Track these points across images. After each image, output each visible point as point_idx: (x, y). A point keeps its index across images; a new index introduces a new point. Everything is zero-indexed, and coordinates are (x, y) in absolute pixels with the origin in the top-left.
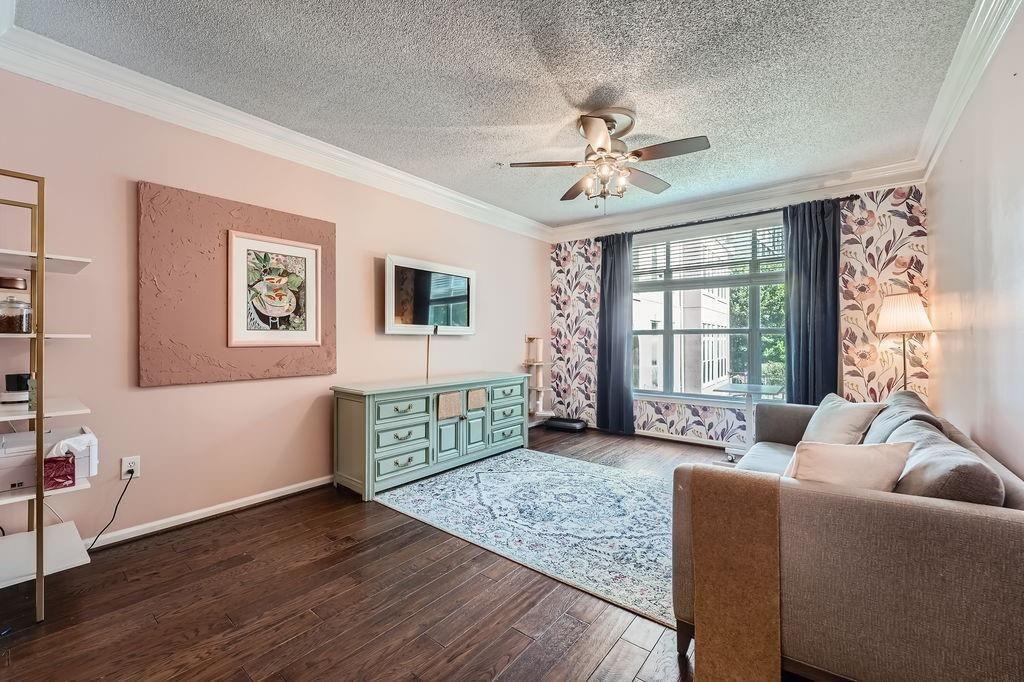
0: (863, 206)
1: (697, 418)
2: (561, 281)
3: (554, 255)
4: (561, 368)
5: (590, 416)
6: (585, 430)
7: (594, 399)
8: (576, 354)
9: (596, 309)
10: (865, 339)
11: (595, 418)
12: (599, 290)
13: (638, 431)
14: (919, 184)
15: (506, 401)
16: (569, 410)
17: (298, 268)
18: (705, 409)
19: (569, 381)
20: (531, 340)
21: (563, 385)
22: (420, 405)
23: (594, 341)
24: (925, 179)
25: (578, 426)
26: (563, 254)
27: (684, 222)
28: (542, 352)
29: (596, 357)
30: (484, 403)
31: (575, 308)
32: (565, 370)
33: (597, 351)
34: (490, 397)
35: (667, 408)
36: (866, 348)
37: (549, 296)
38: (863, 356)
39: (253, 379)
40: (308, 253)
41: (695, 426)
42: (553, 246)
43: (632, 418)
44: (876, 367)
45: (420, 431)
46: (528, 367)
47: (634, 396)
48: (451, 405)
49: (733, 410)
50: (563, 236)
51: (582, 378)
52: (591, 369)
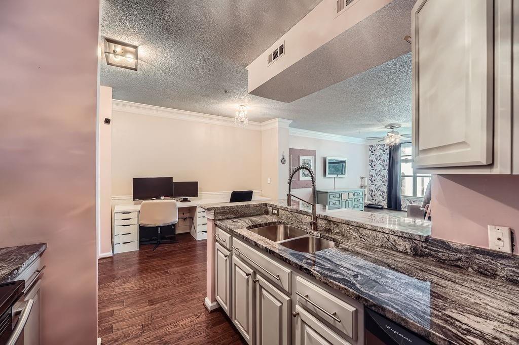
2: (373, 157)
3: (370, 149)
4: (373, 188)
5: (385, 204)
6: (382, 208)
7: (386, 198)
8: (379, 183)
9: (387, 168)
11: (386, 205)
12: (388, 161)
13: (402, 209)
15: (358, 197)
16: (376, 202)
17: (309, 162)
19: (376, 192)
20: (362, 178)
21: (374, 193)
22: (338, 196)
23: (386, 179)
25: (380, 207)
26: (374, 149)
28: (367, 182)
29: (387, 184)
30: (352, 197)
31: (379, 167)
32: (374, 188)
33: (387, 182)
34: (354, 195)
35: (414, 202)
37: (369, 163)
39: (303, 188)
40: (311, 158)
42: (370, 146)
43: (401, 205)
45: (338, 202)
46: (362, 187)
47: (401, 198)
48: (345, 197)
50: (374, 143)
51: (381, 191)
52: (385, 188)
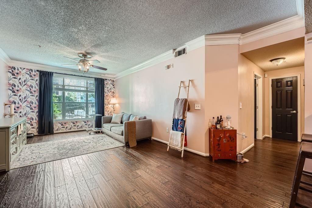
0: (107, 81)
1: (74, 125)
2: (15, 81)
3: (10, 71)
5: (33, 131)
7: (35, 125)
8: (25, 110)
9: (36, 94)
10: (107, 105)
11: (36, 132)
13: (56, 132)
14: (114, 80)
18: (76, 122)
24: (115, 79)
26: (16, 71)
27: (70, 74)
31: (24, 93)
35: (65, 123)
36: (107, 106)
38: (107, 108)
41: (74, 127)
42: (10, 67)
43: (53, 128)
44: (109, 110)
47: (54, 122)
49: (83, 121)
50: (16, 65)
52: (33, 115)
